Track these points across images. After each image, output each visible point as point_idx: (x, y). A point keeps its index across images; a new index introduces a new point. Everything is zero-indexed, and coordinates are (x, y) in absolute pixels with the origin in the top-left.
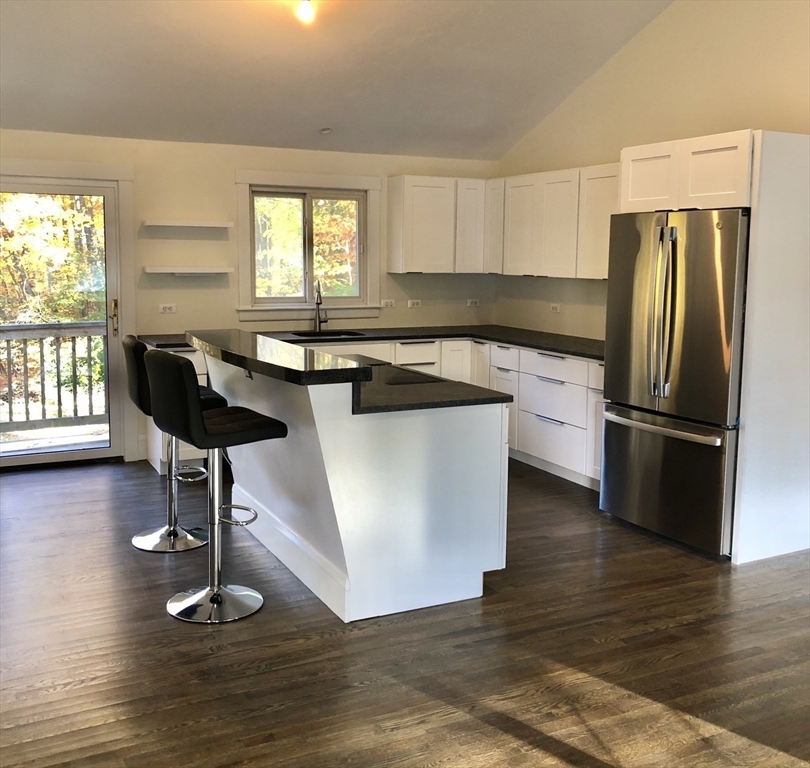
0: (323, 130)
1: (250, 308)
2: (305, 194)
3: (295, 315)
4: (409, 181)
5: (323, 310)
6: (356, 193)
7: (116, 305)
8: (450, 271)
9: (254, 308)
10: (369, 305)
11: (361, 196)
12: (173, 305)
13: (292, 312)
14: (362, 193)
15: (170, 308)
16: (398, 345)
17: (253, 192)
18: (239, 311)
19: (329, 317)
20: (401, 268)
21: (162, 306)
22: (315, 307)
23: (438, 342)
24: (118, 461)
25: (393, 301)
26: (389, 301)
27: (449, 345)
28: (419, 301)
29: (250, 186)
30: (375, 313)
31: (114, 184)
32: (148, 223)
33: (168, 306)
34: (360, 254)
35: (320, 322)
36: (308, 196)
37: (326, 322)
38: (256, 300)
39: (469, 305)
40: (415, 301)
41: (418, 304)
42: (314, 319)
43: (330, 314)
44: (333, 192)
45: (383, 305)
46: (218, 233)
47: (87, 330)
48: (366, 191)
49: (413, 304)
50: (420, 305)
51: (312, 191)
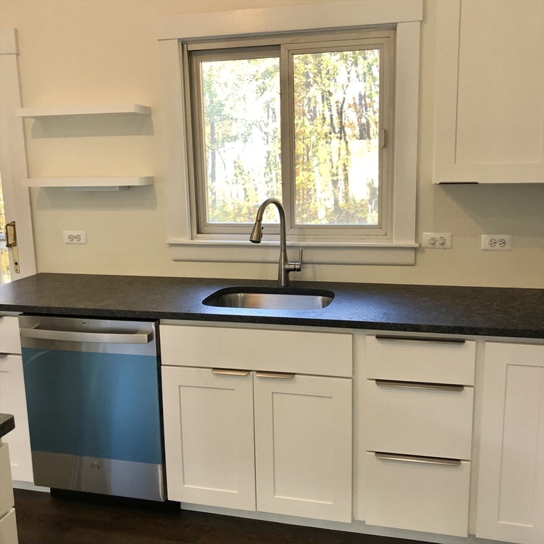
1: (187, 240)
2: (279, 46)
6: (374, 33)
7: (15, 230)
9: (196, 241)
10: (395, 243)
11: (385, 37)
12: (81, 232)
14: (387, 33)
15: (78, 237)
17: (190, 53)
18: (171, 245)
21: (67, 233)
25: (447, 236)
26: (437, 236)
28: (506, 237)
29: (182, 43)
30: (407, 257)
33: (75, 233)
35: (287, 270)
37: (298, 270)
40: (498, 237)
43: (308, 256)
48: (394, 27)
49: (493, 242)
50: (507, 247)
51: (289, 40)
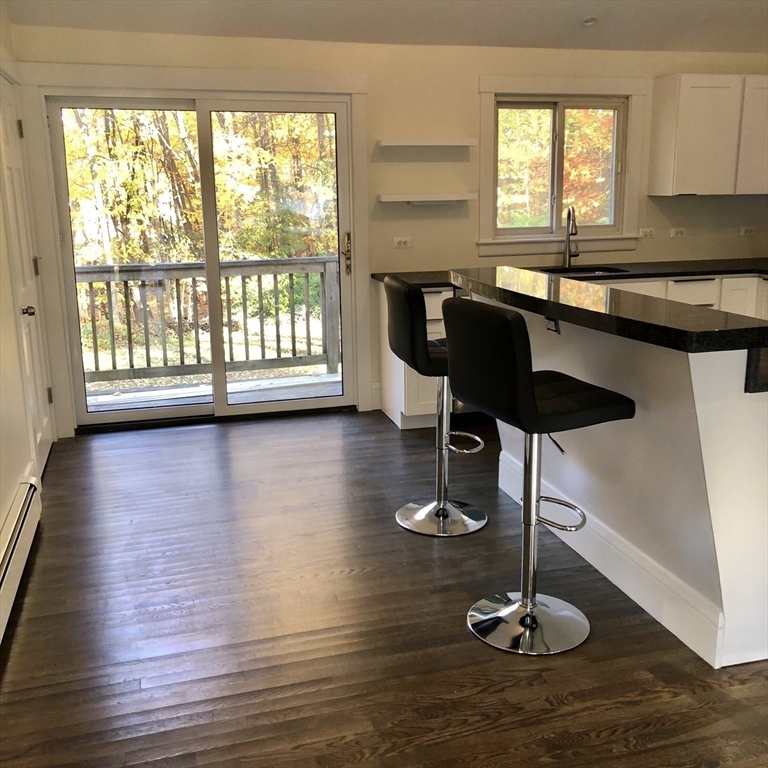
0: (586, 21)
1: (490, 240)
2: (555, 103)
3: (540, 248)
4: (687, 80)
5: (573, 241)
6: (615, 100)
7: (349, 238)
8: (730, 192)
9: (496, 241)
10: (625, 235)
11: (620, 103)
12: (408, 239)
13: (536, 245)
15: (405, 243)
16: (671, 283)
17: (498, 103)
18: (478, 245)
19: (580, 249)
20: (669, 190)
21: (397, 239)
22: (564, 238)
23: (718, 278)
24: (350, 411)
25: (654, 230)
26: (648, 230)
27: (731, 283)
28: (683, 229)
29: (496, 95)
30: (632, 245)
31: (347, 99)
32: (384, 143)
33: (404, 240)
34: (617, 173)
35: (571, 256)
36: (560, 106)
37: (577, 255)
38: (498, 232)
39: (742, 233)
40: (680, 230)
41: (682, 233)
42: (563, 253)
44: (591, 99)
45: (641, 234)
46: (458, 153)
47: (304, 266)
48: (627, 97)
49: (677, 233)
50: (684, 235)
51: (565, 99)
